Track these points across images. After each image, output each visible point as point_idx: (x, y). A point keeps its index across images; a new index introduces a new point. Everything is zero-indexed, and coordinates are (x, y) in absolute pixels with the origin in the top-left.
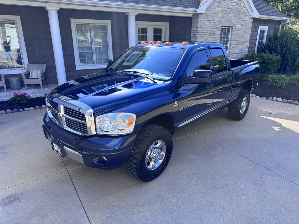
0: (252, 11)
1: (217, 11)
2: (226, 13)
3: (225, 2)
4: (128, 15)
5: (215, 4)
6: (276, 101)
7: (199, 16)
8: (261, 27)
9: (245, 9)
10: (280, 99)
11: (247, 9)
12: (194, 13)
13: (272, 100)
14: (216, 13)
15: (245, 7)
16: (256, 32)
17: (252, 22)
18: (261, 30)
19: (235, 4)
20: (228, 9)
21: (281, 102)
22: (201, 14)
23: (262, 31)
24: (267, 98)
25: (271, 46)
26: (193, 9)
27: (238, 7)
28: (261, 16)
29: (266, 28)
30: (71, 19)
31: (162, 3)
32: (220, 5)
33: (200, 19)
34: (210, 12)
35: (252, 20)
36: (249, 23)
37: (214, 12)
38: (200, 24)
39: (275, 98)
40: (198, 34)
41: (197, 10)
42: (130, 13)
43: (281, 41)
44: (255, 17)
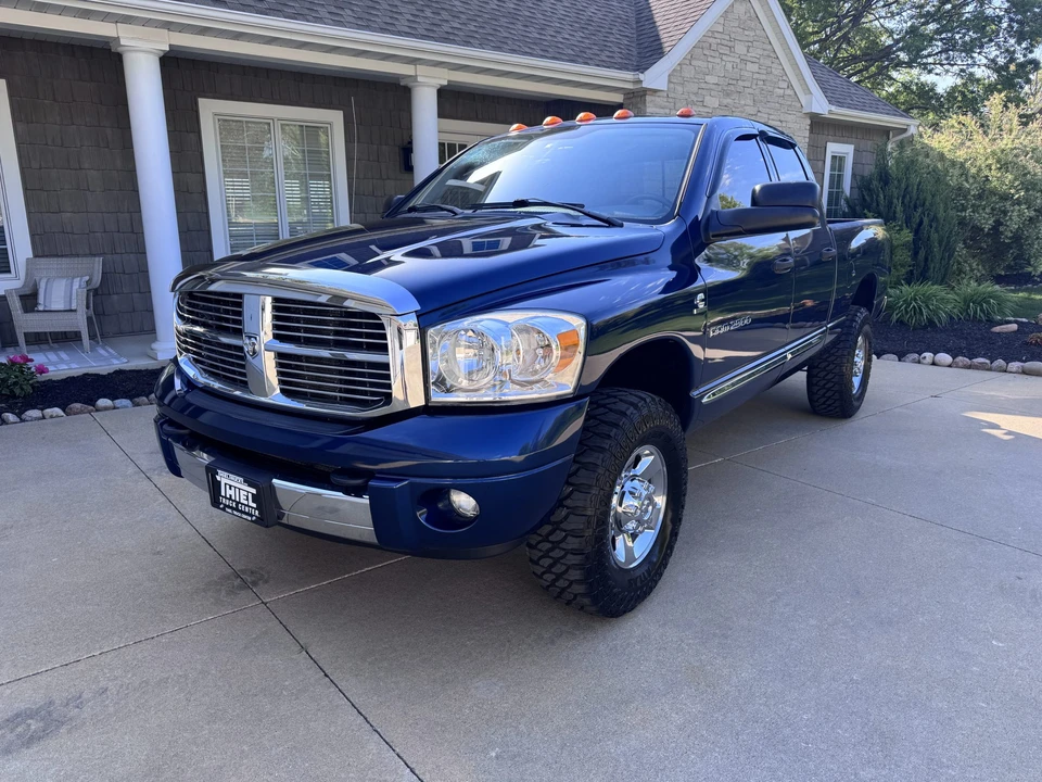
0: (808, 91)
1: (703, 85)
2: (728, 95)
3: (724, 57)
4: (410, 84)
5: (694, 63)
6: (934, 364)
7: (648, 98)
8: (833, 148)
9: (785, 85)
10: (945, 358)
11: (790, 86)
12: (630, 86)
13: (919, 362)
14: (700, 91)
15: (785, 78)
16: (820, 163)
17: (808, 127)
18: (834, 157)
19: (755, 68)
20: (734, 82)
21: (950, 366)
22: (655, 91)
23: (838, 161)
24: (901, 356)
25: (875, 204)
26: (629, 75)
27: (764, 77)
28: (833, 108)
29: (846, 150)
30: (200, 99)
32: (710, 66)
33: (651, 107)
34: (679, 88)
35: (809, 122)
36: (799, 129)
37: (693, 87)
39: (928, 356)
41: (641, 76)
42: (419, 79)
43: (903, 186)
44: (816, 109)
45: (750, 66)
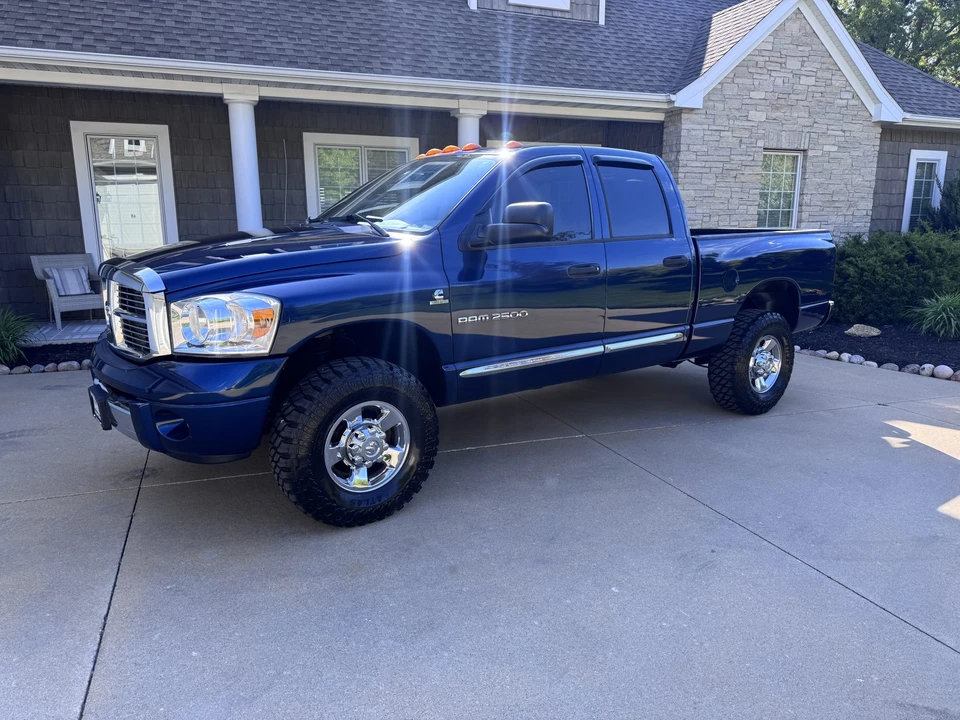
0: (876, 100)
1: (747, 101)
2: (777, 109)
3: (773, 74)
4: (457, 116)
5: (737, 80)
6: (933, 376)
7: (683, 116)
8: (918, 155)
9: (848, 96)
10: (946, 370)
11: (855, 96)
12: (665, 106)
13: (918, 373)
14: (744, 107)
15: (848, 89)
16: (902, 171)
17: (879, 136)
18: (920, 165)
19: (812, 81)
20: (785, 96)
21: (949, 379)
22: (692, 110)
23: (927, 169)
24: (902, 366)
26: (661, 97)
27: (822, 89)
28: (908, 116)
29: (940, 157)
30: (304, 134)
31: (561, 81)
32: (757, 83)
33: (687, 124)
34: (719, 106)
35: (880, 131)
36: (868, 139)
37: (737, 104)
38: (689, 142)
39: (928, 367)
40: (681, 170)
41: (673, 97)
42: (461, 111)
44: (886, 117)
45: (804, 80)
